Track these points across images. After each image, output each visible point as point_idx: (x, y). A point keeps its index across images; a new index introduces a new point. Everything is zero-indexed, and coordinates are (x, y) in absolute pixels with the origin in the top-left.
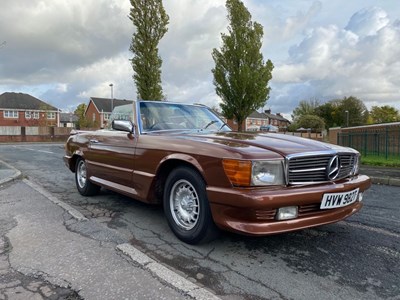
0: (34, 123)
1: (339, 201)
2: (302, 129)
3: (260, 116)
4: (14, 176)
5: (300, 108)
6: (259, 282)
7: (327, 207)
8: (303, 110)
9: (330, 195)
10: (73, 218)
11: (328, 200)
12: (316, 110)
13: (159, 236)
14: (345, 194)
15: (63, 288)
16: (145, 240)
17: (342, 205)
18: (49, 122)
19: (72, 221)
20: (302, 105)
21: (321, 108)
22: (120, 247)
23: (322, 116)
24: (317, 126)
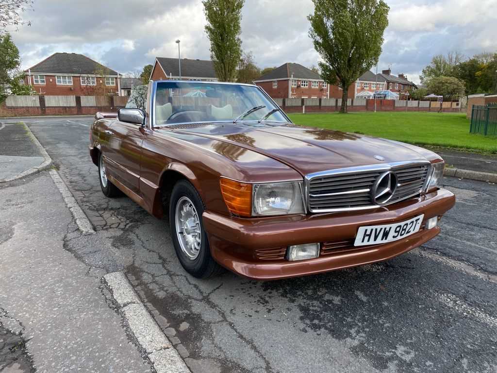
0: (90, 91)
1: (386, 234)
2: (432, 95)
3: (374, 78)
4: (40, 167)
5: (433, 66)
6: (250, 342)
7: (366, 243)
8: (437, 69)
9: (369, 228)
10: (78, 229)
11: (365, 235)
12: (454, 68)
13: (164, 262)
14: (394, 226)
15: (14, 334)
16: (145, 267)
17: (390, 239)
18: (108, 90)
19: (76, 234)
20: (436, 62)
21: (463, 67)
22: (108, 277)
23: (462, 77)
24: (453, 92)
